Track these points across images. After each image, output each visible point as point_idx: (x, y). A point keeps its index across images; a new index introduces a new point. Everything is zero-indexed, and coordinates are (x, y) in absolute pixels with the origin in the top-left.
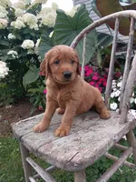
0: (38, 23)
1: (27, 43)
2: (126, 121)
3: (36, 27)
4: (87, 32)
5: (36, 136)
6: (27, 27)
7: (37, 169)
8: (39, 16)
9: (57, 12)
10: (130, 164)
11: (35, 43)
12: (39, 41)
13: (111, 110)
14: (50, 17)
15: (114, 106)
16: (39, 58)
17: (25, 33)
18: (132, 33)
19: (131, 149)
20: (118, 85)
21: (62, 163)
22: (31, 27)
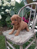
0: (10, 5)
1: (7, 10)
2: (33, 32)
3: (9, 6)
4: (24, 8)
5: (9, 36)
6: (7, 6)
7: (9, 44)
8: (10, 3)
9: (16, 2)
10: (34, 43)
11: (9, 10)
12: (10, 10)
13: (29, 29)
14: (13, 3)
15: (30, 28)
16: (10, 14)
17: (6, 7)
18: (36, 9)
19: (35, 39)
20: (31, 22)
21: (17, 43)
22: (8, 6)
